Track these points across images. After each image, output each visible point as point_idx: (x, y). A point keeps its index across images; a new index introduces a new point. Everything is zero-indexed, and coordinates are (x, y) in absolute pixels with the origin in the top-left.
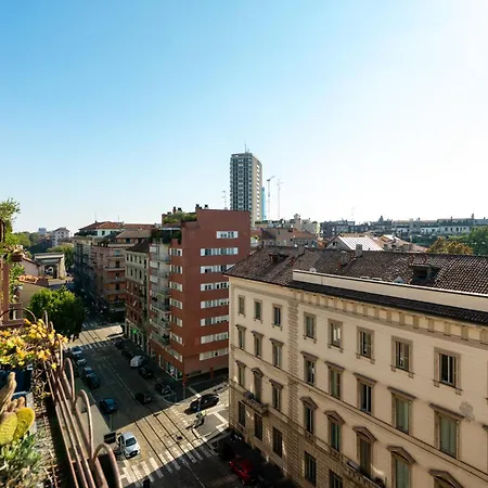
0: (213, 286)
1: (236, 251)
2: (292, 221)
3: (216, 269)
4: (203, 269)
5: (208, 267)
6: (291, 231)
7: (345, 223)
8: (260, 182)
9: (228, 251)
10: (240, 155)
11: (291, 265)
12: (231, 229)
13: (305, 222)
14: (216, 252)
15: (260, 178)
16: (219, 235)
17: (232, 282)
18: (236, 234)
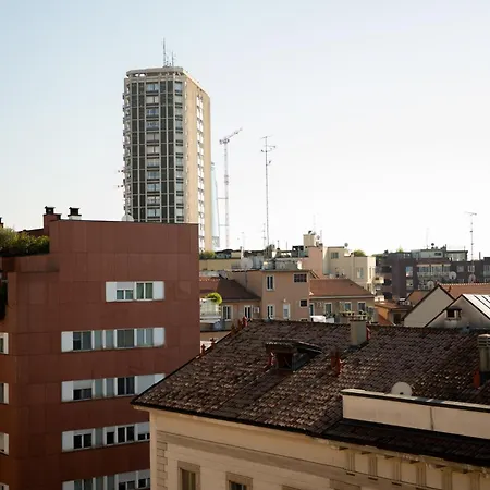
0: (98, 436)
1: (159, 336)
2: (298, 251)
3: (106, 387)
4: (68, 391)
5: (83, 384)
6: (300, 277)
7: (442, 255)
8: (207, 145)
9: (140, 337)
10: (149, 73)
11: (331, 375)
12: (144, 275)
13: (334, 254)
14: (104, 339)
15: (207, 134)
16: (111, 291)
17: (158, 425)
18: (159, 290)
